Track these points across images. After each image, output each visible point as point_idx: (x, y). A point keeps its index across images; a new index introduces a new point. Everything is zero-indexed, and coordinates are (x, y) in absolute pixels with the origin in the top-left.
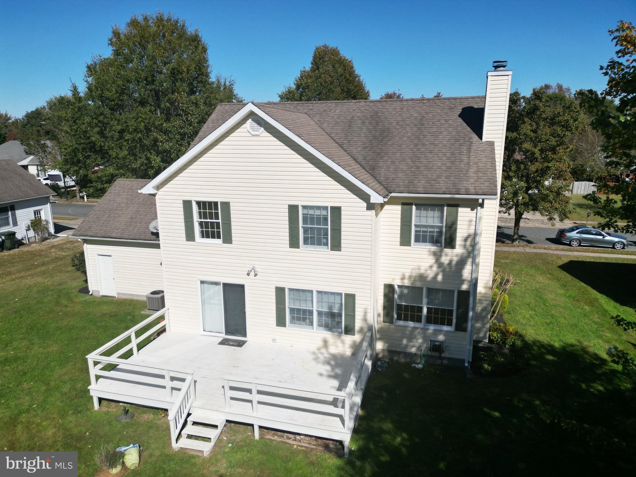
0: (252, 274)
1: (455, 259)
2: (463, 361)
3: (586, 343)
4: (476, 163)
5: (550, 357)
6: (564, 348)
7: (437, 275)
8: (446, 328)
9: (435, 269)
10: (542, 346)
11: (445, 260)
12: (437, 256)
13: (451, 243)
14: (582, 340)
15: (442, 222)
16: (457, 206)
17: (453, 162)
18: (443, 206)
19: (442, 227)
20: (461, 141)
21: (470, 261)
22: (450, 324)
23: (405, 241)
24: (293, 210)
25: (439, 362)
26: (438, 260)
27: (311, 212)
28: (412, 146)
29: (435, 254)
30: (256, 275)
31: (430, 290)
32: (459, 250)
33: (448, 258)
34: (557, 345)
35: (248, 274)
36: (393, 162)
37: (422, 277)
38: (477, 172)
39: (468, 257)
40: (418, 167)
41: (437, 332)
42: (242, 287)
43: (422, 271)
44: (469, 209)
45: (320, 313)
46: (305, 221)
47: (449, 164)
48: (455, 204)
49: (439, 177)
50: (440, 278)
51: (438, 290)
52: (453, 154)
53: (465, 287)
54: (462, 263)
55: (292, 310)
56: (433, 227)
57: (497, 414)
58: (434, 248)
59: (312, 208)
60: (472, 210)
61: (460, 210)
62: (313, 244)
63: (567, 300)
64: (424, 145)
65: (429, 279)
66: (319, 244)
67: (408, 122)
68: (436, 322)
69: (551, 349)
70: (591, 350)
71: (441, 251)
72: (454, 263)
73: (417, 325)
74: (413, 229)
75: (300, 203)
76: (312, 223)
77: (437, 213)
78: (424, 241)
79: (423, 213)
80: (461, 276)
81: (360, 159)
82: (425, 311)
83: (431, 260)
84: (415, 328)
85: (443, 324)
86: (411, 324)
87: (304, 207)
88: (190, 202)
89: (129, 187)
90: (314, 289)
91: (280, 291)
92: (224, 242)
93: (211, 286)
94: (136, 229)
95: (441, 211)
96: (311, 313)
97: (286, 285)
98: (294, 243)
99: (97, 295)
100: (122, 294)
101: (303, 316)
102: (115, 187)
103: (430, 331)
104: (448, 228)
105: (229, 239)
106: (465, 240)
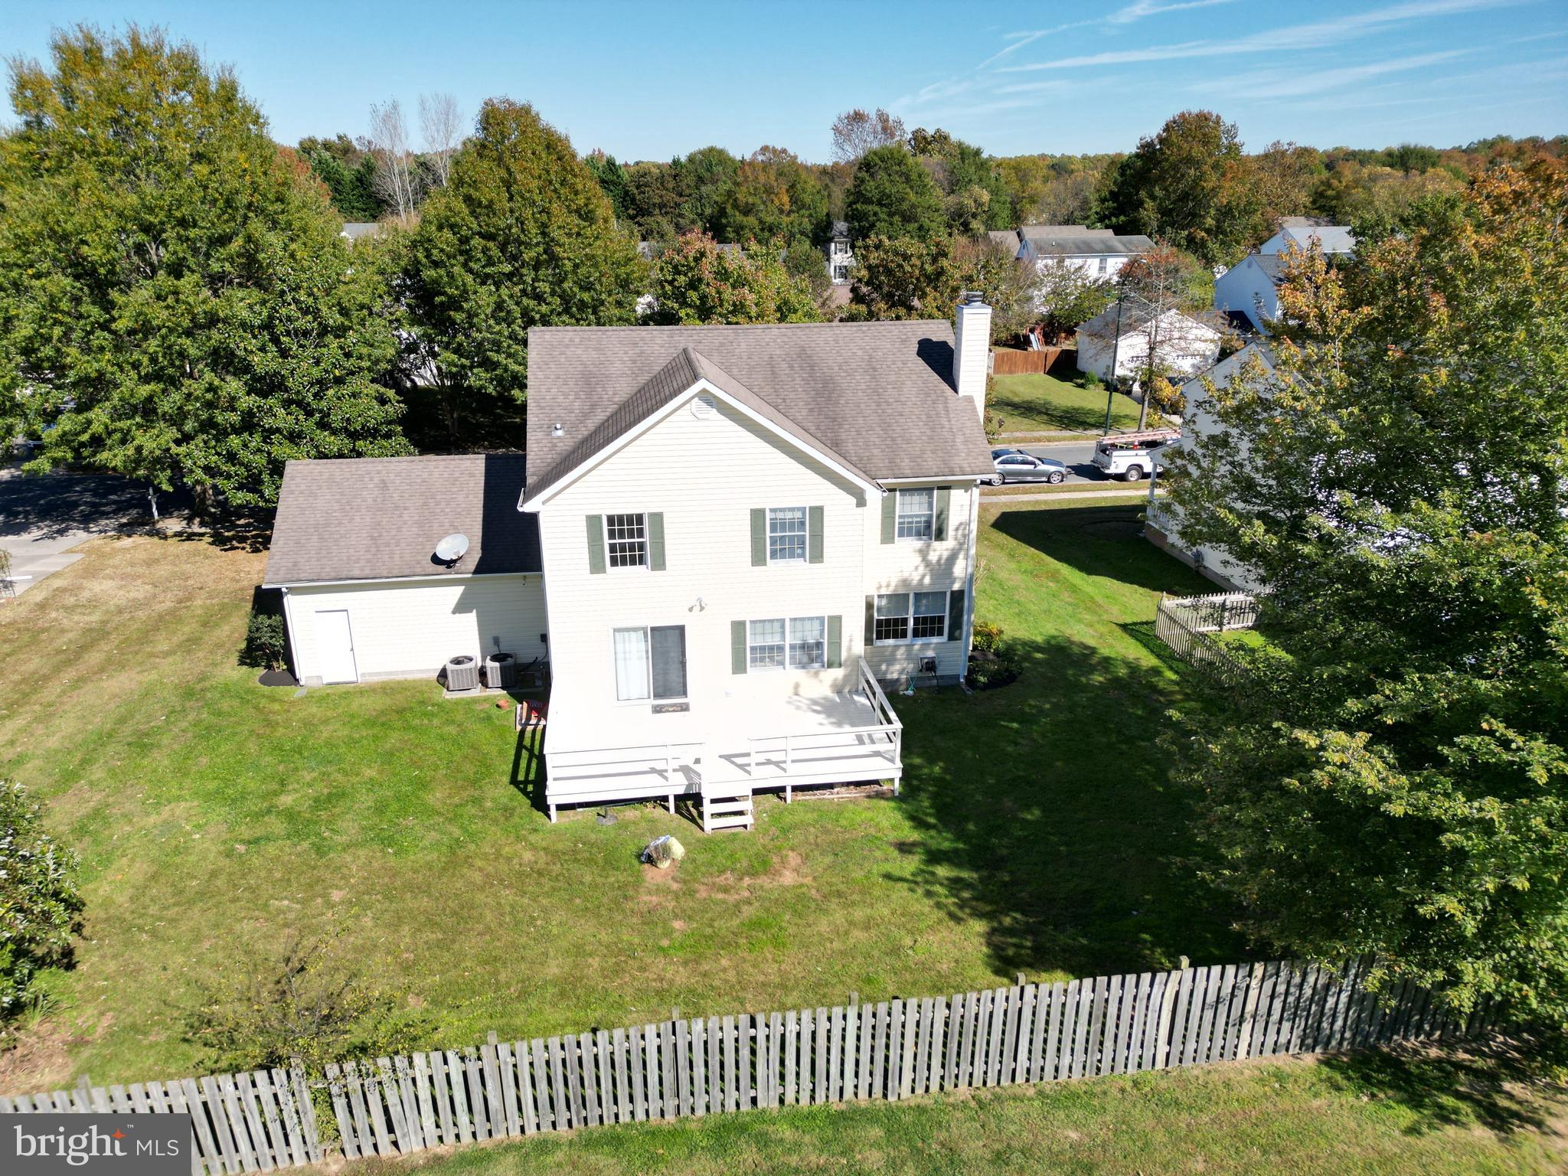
0: (697, 609)
1: (945, 554)
2: (957, 677)
3: (1068, 632)
4: (960, 430)
5: (1039, 655)
6: (1048, 642)
7: (923, 576)
8: (935, 640)
9: (921, 570)
10: (1024, 644)
11: (933, 557)
12: (924, 553)
13: (940, 535)
14: (1062, 628)
15: (931, 508)
16: (948, 488)
17: (933, 429)
18: (932, 489)
19: (931, 516)
20: (934, 396)
21: (961, 556)
22: (940, 633)
23: (887, 538)
24: (757, 515)
25: (935, 682)
26: (924, 559)
27: (780, 515)
28: (873, 406)
29: (920, 551)
30: (702, 608)
31: (917, 595)
32: (949, 544)
33: (938, 553)
34: (1039, 639)
35: (691, 610)
36: (859, 433)
37: (905, 582)
38: (965, 442)
39: (960, 549)
40: (893, 439)
41: (925, 646)
42: (681, 630)
43: (906, 575)
44: (962, 492)
45: (793, 647)
46: (773, 528)
47: (929, 433)
48: (946, 487)
49: (923, 452)
50: (927, 580)
51: (926, 595)
52: (929, 416)
53: (956, 587)
54: (952, 559)
55: (753, 649)
56: (919, 516)
57: (1015, 725)
58: (918, 544)
59: (783, 510)
60: (967, 492)
61: (953, 492)
62: (783, 557)
63: (1024, 577)
64: (889, 404)
65: (915, 582)
66: (792, 556)
67: (854, 365)
68: (924, 635)
69: (1037, 648)
70: (1076, 639)
71: (928, 546)
72: (945, 557)
73: (900, 642)
74: (897, 520)
75: (767, 505)
76: (783, 530)
77: (924, 498)
78: (909, 535)
79: (908, 498)
80: (951, 573)
81: (813, 429)
82: (911, 623)
83: (917, 559)
84: (897, 647)
85: (933, 635)
86: (891, 642)
87: (773, 510)
88: (599, 517)
89: (326, 476)
90: (787, 616)
91: (738, 628)
92: (653, 569)
93: (633, 634)
94: (397, 557)
95: (931, 497)
96: (781, 648)
97: (747, 617)
98: (758, 559)
99: (314, 683)
100: (371, 674)
101: (770, 654)
102: (293, 478)
103: (916, 647)
104: (938, 517)
105: (660, 564)
106: (957, 529)
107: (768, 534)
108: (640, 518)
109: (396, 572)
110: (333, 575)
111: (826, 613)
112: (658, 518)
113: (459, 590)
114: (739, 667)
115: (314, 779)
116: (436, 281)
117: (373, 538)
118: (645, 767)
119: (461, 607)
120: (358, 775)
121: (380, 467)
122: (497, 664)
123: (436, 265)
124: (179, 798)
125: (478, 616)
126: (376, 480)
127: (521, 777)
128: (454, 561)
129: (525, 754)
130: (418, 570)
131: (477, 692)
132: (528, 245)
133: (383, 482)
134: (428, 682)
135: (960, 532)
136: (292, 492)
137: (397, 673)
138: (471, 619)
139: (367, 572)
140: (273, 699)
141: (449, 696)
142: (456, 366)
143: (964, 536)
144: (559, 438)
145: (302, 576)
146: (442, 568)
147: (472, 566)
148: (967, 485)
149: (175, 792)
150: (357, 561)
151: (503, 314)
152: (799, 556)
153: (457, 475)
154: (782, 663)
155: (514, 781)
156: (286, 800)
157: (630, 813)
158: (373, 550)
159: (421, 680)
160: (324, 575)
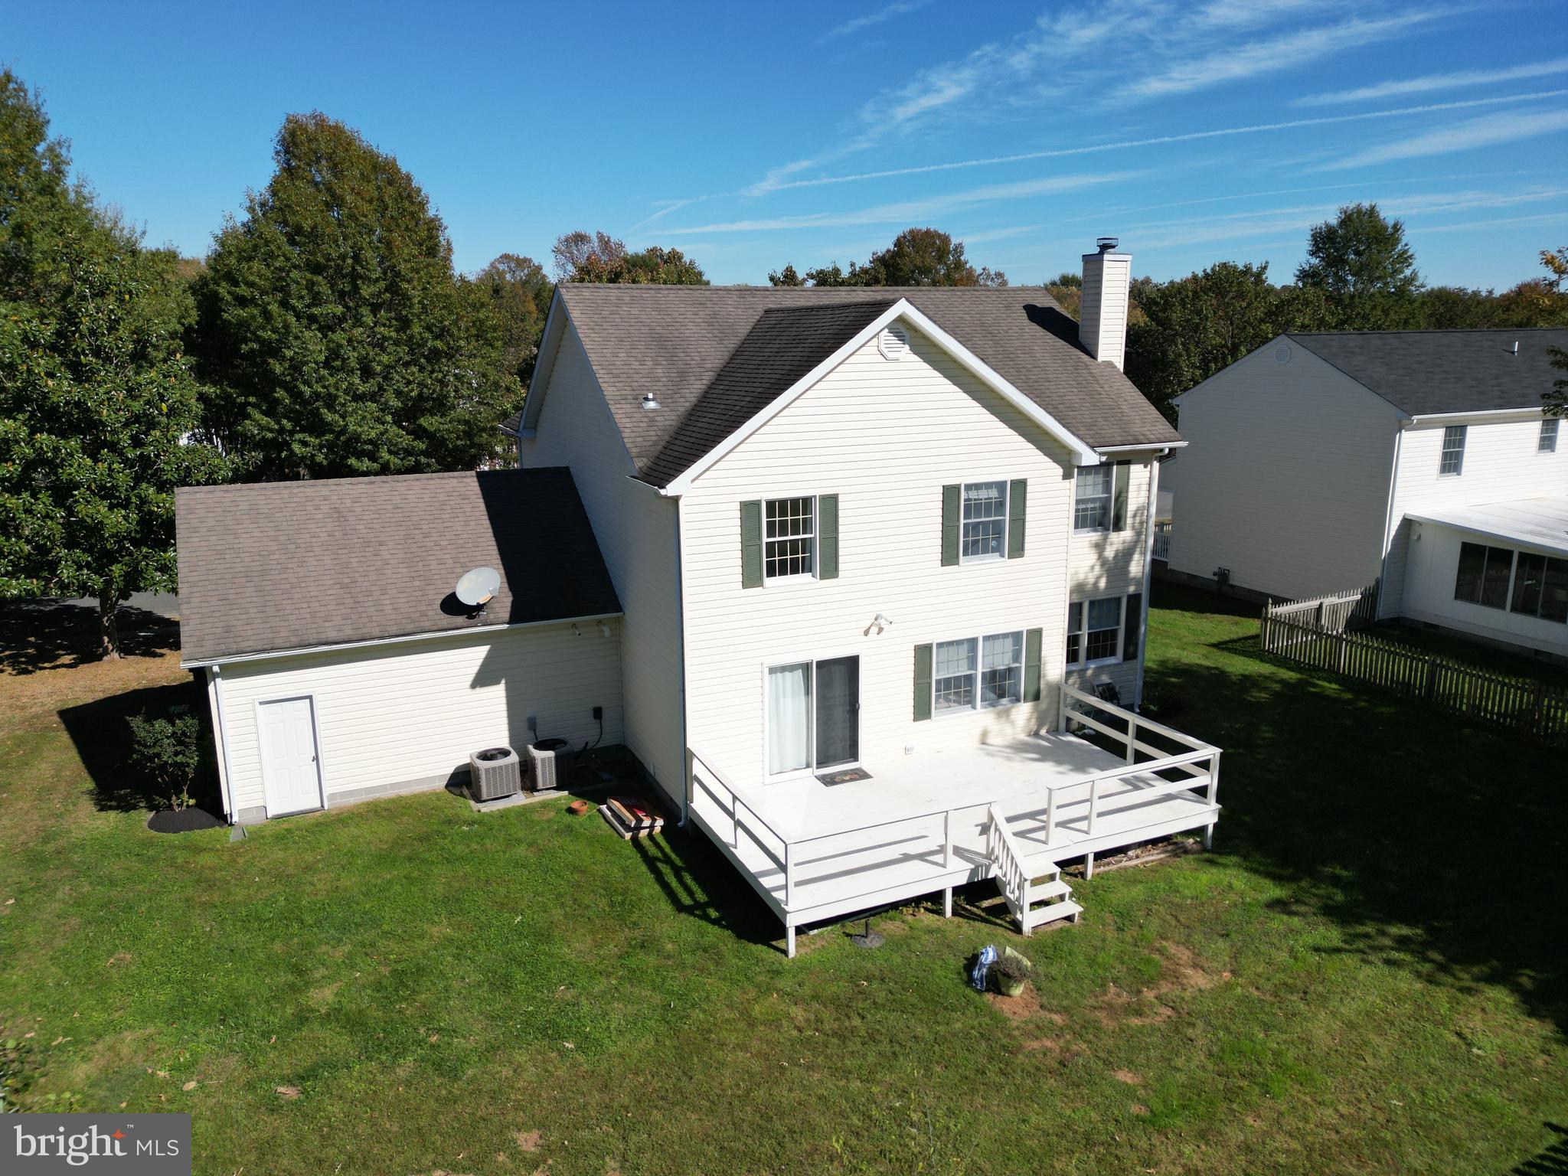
0: (874, 631)
1: (1122, 548)
4: (1119, 396)
7: (1098, 578)
8: (1110, 661)
9: (1097, 570)
11: (1109, 552)
12: (1100, 547)
13: (1118, 524)
15: (1109, 490)
16: (1128, 462)
17: (1090, 396)
18: (1113, 465)
19: (1109, 498)
21: (1138, 549)
22: (1114, 652)
24: (951, 494)
26: (1101, 555)
27: (976, 494)
29: (1096, 545)
30: (881, 630)
31: (1092, 604)
32: (1127, 534)
33: (1114, 547)
35: (866, 633)
37: (1083, 586)
38: (1132, 408)
39: (1138, 540)
41: (1099, 671)
42: (854, 663)
43: (1081, 577)
44: (1142, 466)
45: (984, 677)
46: (968, 513)
48: (1125, 461)
50: (1102, 583)
51: (1101, 602)
53: (1132, 589)
54: (1129, 554)
55: (939, 683)
56: (1093, 500)
58: (1095, 536)
59: (977, 486)
60: (1145, 467)
61: (1133, 468)
62: (976, 552)
65: (1089, 587)
66: (987, 550)
68: (1097, 656)
71: (1105, 538)
72: (1120, 554)
73: (1074, 666)
75: (962, 481)
76: (979, 514)
77: (1102, 476)
78: (1086, 526)
80: (1128, 572)
82: (1085, 640)
83: (1092, 557)
85: (1104, 656)
87: (968, 487)
88: (756, 504)
89: (244, 506)
90: (979, 633)
91: (923, 653)
92: (822, 577)
93: (788, 674)
94: (388, 609)
95: (1108, 474)
96: (969, 679)
97: (934, 638)
98: (949, 557)
99: (255, 819)
100: (343, 794)
101: (959, 690)
102: (191, 511)
103: (1089, 672)
104: (1117, 500)
105: (831, 570)
106: (1134, 516)
107: (962, 521)
108: (807, 501)
109: (393, 630)
110: (294, 640)
111: (1023, 625)
112: (831, 503)
113: (480, 653)
114: (922, 711)
115: (350, 956)
116: (243, 324)
117: (344, 586)
118: (894, 852)
119: (482, 679)
120: (422, 937)
121: (325, 491)
122: (551, 754)
123: (242, 301)
124: (112, 1027)
125: (507, 690)
126: (325, 508)
127: (686, 900)
128: (479, 607)
129: (665, 869)
130: (427, 624)
131: (520, 799)
132: (366, 279)
133: (337, 510)
134: (437, 795)
135: (1138, 519)
136: (196, 530)
137: (384, 787)
138: (496, 695)
139: (348, 632)
140: (198, 850)
141: (486, 808)
142: (271, 431)
143: (1141, 523)
144: (654, 411)
145: (243, 645)
146: (461, 620)
147: (505, 614)
148: (1144, 458)
149: (99, 1017)
150: (328, 619)
151: (338, 363)
152: (994, 550)
153: (442, 497)
154: (971, 702)
155: (680, 907)
156: (323, 996)
157: (891, 926)
158: (349, 601)
159: (424, 794)
160: (279, 642)
